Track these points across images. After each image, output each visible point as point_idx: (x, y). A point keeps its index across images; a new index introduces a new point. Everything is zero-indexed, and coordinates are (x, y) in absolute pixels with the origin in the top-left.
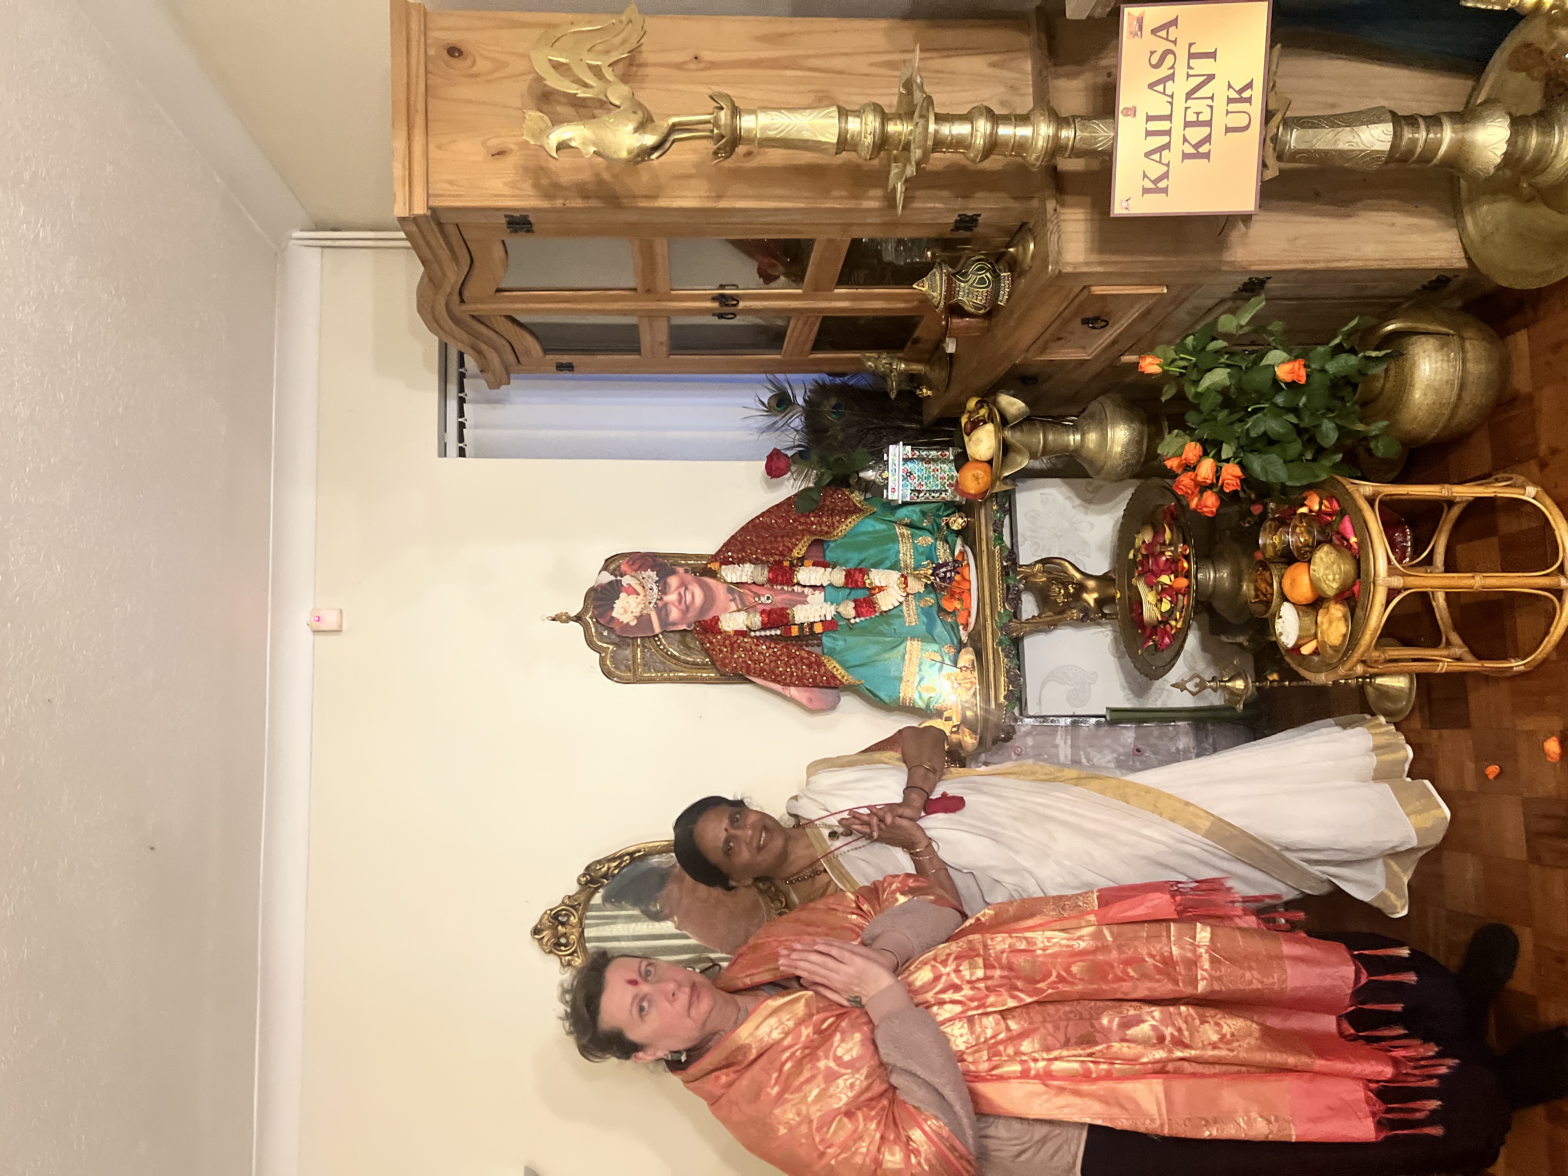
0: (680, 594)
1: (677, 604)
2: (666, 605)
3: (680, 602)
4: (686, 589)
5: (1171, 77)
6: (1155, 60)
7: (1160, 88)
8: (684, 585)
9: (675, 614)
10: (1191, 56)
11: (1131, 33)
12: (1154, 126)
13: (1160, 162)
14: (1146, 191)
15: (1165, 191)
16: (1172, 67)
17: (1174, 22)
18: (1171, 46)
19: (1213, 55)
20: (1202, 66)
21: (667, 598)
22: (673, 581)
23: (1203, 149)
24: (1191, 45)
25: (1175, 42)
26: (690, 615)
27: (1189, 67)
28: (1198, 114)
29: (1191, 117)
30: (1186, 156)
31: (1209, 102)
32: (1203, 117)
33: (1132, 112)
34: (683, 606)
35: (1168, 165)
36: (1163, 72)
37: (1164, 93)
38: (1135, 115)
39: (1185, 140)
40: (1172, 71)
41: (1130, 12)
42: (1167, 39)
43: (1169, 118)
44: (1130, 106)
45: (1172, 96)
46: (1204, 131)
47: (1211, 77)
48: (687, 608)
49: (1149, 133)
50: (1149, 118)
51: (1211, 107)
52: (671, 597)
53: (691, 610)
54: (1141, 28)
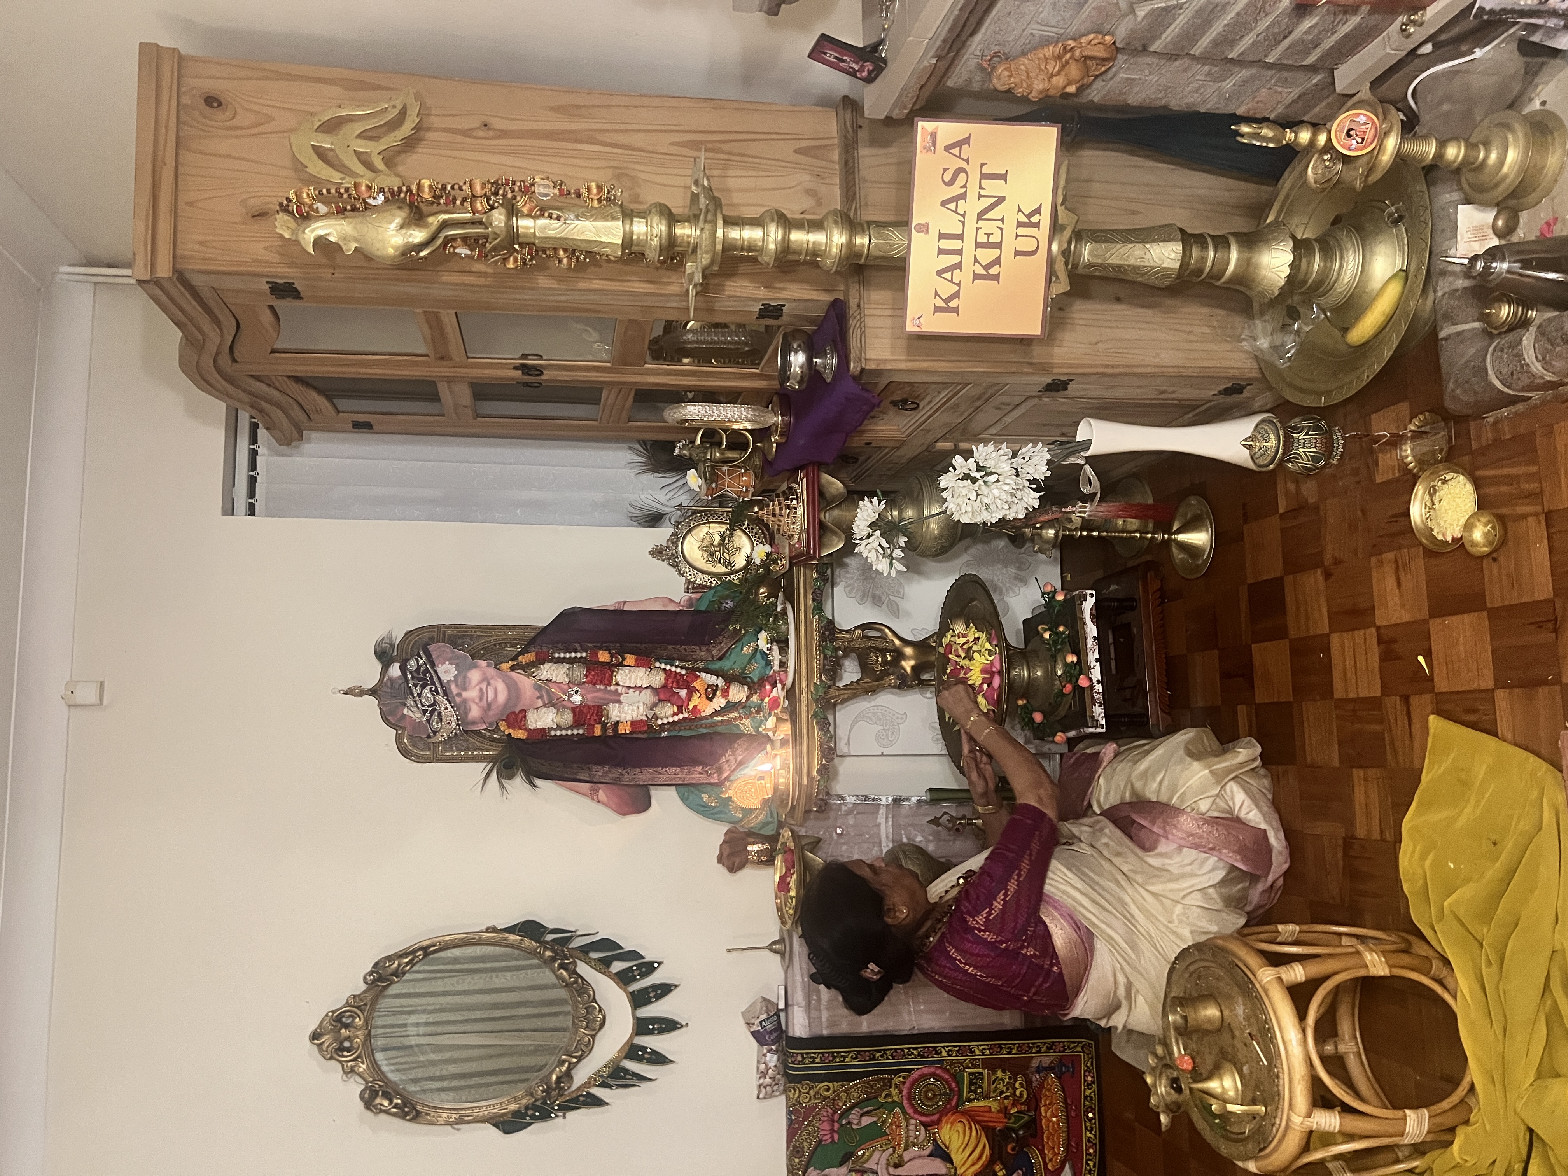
0: (481, 690)
1: (477, 701)
2: (465, 701)
3: (481, 699)
4: (489, 684)
5: (963, 196)
6: (948, 177)
7: (952, 206)
8: (486, 680)
9: (475, 712)
10: (984, 176)
11: (925, 148)
12: (946, 244)
13: (951, 281)
14: (937, 309)
15: (956, 310)
16: (964, 186)
17: (967, 141)
18: (963, 164)
19: (1003, 177)
20: (993, 188)
21: (465, 694)
22: (474, 676)
23: (993, 271)
24: (983, 165)
25: (967, 161)
26: (491, 713)
27: (981, 188)
28: (989, 235)
29: (983, 238)
30: (976, 277)
31: (1000, 224)
32: (994, 239)
33: (924, 228)
34: (484, 703)
35: (959, 285)
36: (956, 190)
37: (956, 212)
38: (927, 232)
39: (976, 260)
40: (964, 190)
41: (925, 126)
42: (960, 157)
43: (960, 237)
44: (923, 222)
45: (963, 215)
46: (994, 253)
47: (1001, 200)
48: (489, 705)
49: (941, 251)
50: (942, 236)
51: (1001, 229)
52: (472, 694)
53: (493, 707)
54: (934, 145)
